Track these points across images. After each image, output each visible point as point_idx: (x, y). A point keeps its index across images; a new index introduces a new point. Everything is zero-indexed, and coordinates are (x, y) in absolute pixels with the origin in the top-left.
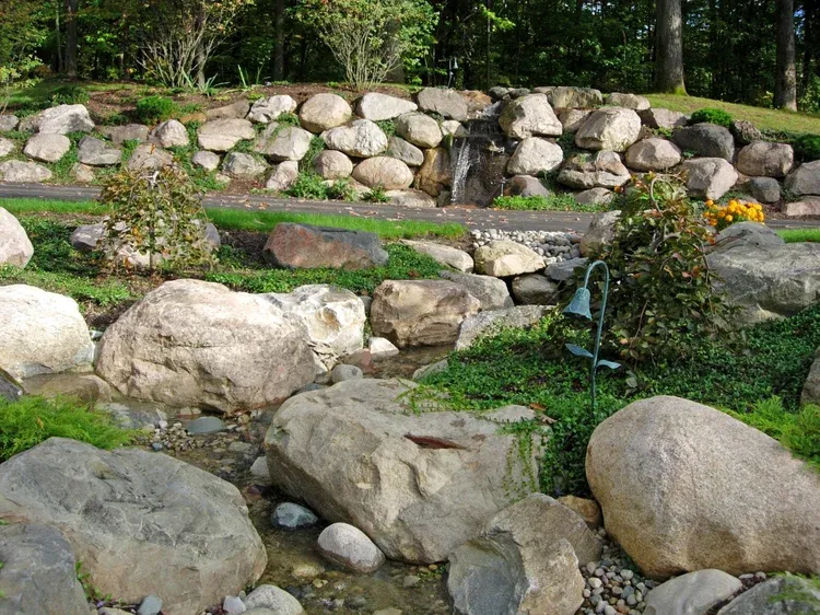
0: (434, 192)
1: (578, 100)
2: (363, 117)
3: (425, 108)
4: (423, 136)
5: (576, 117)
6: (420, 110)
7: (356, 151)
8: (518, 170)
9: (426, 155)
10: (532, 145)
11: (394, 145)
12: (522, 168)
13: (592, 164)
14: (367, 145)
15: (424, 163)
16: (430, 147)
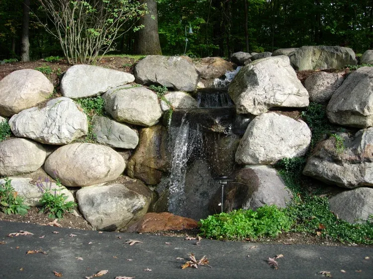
0: (152, 180)
1: (326, 61)
2: (63, 95)
3: (143, 78)
4: (134, 113)
5: (326, 82)
6: (138, 81)
7: (43, 138)
8: (247, 159)
9: (141, 135)
10: (267, 123)
11: (97, 127)
12: (253, 157)
13: (355, 151)
14: (55, 131)
15: (138, 146)
16: (146, 126)
